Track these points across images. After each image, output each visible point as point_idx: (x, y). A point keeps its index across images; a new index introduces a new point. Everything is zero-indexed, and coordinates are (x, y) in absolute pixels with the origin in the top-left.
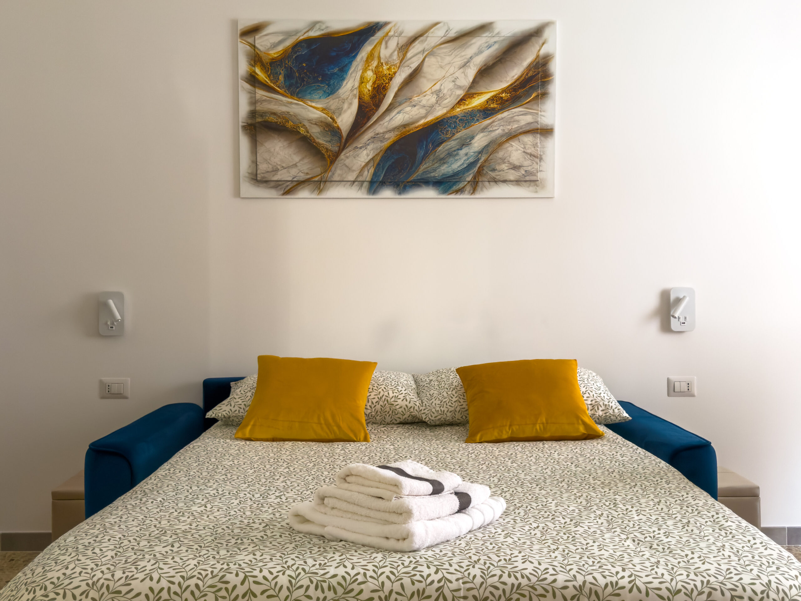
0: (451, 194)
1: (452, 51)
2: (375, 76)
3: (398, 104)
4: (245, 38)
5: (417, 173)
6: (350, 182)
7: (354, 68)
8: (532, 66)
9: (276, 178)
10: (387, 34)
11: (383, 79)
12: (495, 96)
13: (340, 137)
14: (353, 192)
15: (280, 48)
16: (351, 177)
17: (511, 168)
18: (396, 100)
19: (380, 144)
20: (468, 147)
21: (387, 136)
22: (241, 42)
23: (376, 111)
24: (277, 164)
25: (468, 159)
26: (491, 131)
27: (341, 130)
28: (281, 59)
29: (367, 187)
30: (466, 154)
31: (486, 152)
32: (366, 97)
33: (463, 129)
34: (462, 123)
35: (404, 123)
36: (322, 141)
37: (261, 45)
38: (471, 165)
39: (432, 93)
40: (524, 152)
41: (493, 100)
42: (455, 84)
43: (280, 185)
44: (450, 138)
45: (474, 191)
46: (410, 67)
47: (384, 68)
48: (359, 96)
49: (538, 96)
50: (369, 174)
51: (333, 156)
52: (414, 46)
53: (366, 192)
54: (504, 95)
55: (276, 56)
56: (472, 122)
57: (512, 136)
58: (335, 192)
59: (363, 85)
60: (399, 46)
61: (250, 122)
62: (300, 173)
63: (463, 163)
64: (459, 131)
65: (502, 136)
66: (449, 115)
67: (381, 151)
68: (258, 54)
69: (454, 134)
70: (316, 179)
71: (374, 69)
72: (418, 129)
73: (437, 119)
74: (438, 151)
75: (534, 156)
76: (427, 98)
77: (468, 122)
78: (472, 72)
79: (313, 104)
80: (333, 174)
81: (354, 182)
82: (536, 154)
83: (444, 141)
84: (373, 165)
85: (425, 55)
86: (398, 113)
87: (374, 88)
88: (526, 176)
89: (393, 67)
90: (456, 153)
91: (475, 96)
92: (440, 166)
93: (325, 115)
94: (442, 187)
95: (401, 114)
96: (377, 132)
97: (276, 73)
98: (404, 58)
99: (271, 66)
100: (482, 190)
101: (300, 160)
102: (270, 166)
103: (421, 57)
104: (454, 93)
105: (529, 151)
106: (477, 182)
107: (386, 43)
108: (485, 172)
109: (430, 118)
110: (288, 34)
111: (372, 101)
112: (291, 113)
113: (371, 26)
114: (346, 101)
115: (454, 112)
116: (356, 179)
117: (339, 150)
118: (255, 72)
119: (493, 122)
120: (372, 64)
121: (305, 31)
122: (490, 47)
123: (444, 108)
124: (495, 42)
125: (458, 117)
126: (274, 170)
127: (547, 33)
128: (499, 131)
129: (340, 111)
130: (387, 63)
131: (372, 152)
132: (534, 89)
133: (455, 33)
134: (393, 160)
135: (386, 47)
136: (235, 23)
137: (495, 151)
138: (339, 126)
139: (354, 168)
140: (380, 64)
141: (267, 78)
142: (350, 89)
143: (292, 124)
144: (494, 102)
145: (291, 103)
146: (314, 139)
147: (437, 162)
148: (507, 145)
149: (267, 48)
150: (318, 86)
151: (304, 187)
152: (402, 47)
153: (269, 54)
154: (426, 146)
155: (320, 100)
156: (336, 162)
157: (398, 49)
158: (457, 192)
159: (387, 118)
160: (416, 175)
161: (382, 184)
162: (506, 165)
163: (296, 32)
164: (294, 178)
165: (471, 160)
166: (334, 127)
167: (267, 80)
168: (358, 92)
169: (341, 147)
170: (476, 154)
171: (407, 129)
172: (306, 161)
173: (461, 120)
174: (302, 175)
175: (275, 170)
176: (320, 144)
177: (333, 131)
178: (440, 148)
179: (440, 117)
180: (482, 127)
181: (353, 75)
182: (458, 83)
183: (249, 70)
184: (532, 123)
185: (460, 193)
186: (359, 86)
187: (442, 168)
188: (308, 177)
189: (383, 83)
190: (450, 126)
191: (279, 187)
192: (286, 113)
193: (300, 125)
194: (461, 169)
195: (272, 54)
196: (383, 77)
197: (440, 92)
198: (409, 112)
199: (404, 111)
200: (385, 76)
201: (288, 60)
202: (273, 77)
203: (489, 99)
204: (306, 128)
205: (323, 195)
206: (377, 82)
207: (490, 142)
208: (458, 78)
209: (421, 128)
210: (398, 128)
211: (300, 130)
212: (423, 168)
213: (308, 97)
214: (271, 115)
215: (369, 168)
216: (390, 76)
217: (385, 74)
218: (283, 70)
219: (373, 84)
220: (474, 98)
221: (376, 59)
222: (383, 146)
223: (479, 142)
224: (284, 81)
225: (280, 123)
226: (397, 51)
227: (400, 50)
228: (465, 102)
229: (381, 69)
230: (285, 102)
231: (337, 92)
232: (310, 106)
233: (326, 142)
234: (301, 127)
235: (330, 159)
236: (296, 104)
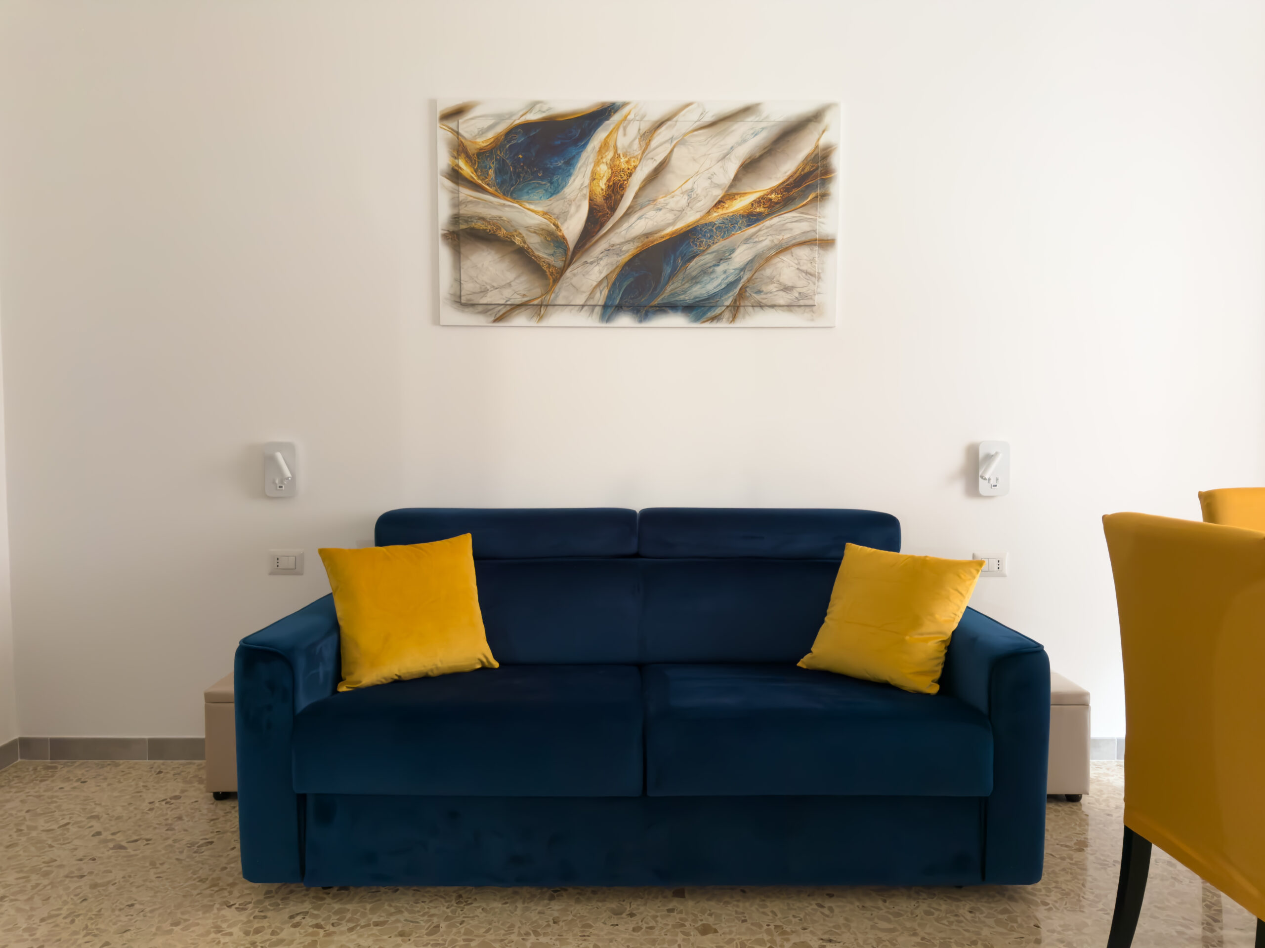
0: (704, 322)
1: (709, 140)
2: (610, 171)
3: (639, 207)
4: (445, 122)
5: (662, 295)
6: (579, 307)
7: (584, 160)
8: (809, 159)
9: (484, 301)
10: (626, 117)
11: (621, 175)
12: (762, 197)
13: (566, 248)
14: (584, 319)
15: (491, 135)
16: (581, 300)
17: (781, 290)
18: (636, 201)
19: (615, 258)
20: (727, 263)
21: (624, 248)
22: (441, 127)
23: (611, 216)
24: (486, 283)
25: (727, 277)
26: (756, 242)
27: (566, 240)
28: (492, 150)
29: (599, 313)
30: (725, 272)
31: (750, 269)
32: (598, 198)
33: (721, 239)
34: (720, 231)
35: (645, 232)
36: (542, 253)
37: (466, 132)
38: (731, 286)
39: (682, 193)
40: (798, 269)
41: (759, 202)
42: (712, 181)
43: (490, 310)
44: (704, 251)
45: (734, 318)
46: (655, 160)
47: (622, 161)
48: (590, 197)
49: (817, 197)
50: (602, 296)
51: (557, 273)
52: (660, 133)
53: (598, 319)
54: (773, 196)
55: (485, 144)
56: (733, 231)
57: (783, 249)
58: (557, 318)
59: (595, 182)
60: (642, 132)
61: (452, 228)
62: (515, 294)
63: (721, 283)
64: (717, 243)
65: (770, 249)
66: (703, 222)
67: (617, 267)
68: (462, 142)
69: (709, 246)
70: (536, 302)
71: (608, 162)
72: (663, 240)
73: (689, 226)
74: (689, 267)
75: (811, 274)
76: (676, 199)
77: (728, 231)
78: (733, 167)
79: (532, 207)
80: (557, 296)
81: (583, 306)
82: (812, 272)
83: (697, 255)
84: (607, 286)
85: (673, 144)
86: (640, 218)
87: (609, 187)
88: (799, 300)
89: (632, 160)
90: (711, 270)
91: (736, 197)
92: (691, 287)
93: (546, 221)
94: (694, 313)
95: (644, 219)
96: (612, 243)
97: (486, 167)
98: (647, 148)
99: (478, 158)
100: (744, 317)
101: (515, 279)
102: (478, 286)
103: (668, 147)
104: (710, 193)
105: (804, 268)
106: (738, 307)
107: (625, 129)
108: (748, 294)
109: (680, 225)
110: (500, 118)
111: (606, 203)
112: (504, 219)
113: (606, 107)
114: (573, 203)
115: (710, 217)
116: (585, 302)
117: (564, 266)
118: (458, 165)
119: (759, 230)
120: (606, 156)
121: (521, 113)
122: (756, 135)
123: (697, 212)
124: (763, 129)
125: (715, 224)
127: (828, 118)
128: (767, 242)
129: (565, 215)
130: (625, 155)
131: (606, 269)
132: (811, 188)
133: (713, 116)
134: (632, 279)
135: (625, 135)
136: (433, 103)
137: (761, 268)
138: (565, 235)
139: (583, 289)
140: (616, 156)
141: (473, 173)
142: (579, 187)
143: (505, 232)
144: (760, 206)
145: (504, 205)
146: (533, 252)
147: (687, 282)
148: (776, 260)
149: (473, 135)
150: (538, 183)
151: (520, 312)
152: (644, 134)
153: (475, 143)
154: (674, 261)
155: (541, 201)
156: (561, 282)
157: (639, 137)
158: (713, 319)
159: (625, 225)
160: (660, 298)
161: (618, 309)
162: (775, 285)
163: (511, 115)
164: (507, 301)
165: (731, 279)
166: (557, 237)
167: (473, 175)
168: (588, 191)
169: (567, 262)
170: (737, 272)
171: (651, 239)
172: (523, 279)
173: (719, 227)
174: (518, 296)
175: (484, 292)
176: (540, 258)
177: (557, 242)
178: (693, 263)
179: (692, 225)
180: (745, 237)
181: (583, 169)
182: (716, 180)
183: (450, 163)
184: (808, 232)
185: (715, 321)
186: (590, 184)
187: (695, 289)
188: (526, 299)
189: (619, 180)
190: (704, 236)
191: (489, 313)
192: (498, 218)
193: (515, 233)
194: (718, 290)
195: (479, 142)
196: (620, 172)
197: (692, 191)
198: (652, 218)
199: (646, 216)
200: (623, 170)
201: (500, 150)
202: (481, 171)
203: (754, 201)
204: (523, 237)
205: (544, 323)
206: (612, 178)
207: (756, 256)
208: (715, 174)
209: (668, 238)
210: (639, 238)
211: (514, 239)
212: (669, 289)
213: (526, 197)
214: (479, 221)
215: (601, 289)
216: (629, 171)
217: (623, 169)
218: (493, 163)
219: (607, 181)
220: (735, 199)
221: (612, 148)
222: (619, 261)
223: (741, 256)
224: (495, 177)
225: (490, 231)
226: (639, 139)
227: (642, 138)
228: (724, 204)
229: (618, 162)
230: (496, 203)
231: (562, 192)
232: (528, 209)
233: (548, 256)
234: (517, 236)
235: (553, 278)
236: (509, 206)
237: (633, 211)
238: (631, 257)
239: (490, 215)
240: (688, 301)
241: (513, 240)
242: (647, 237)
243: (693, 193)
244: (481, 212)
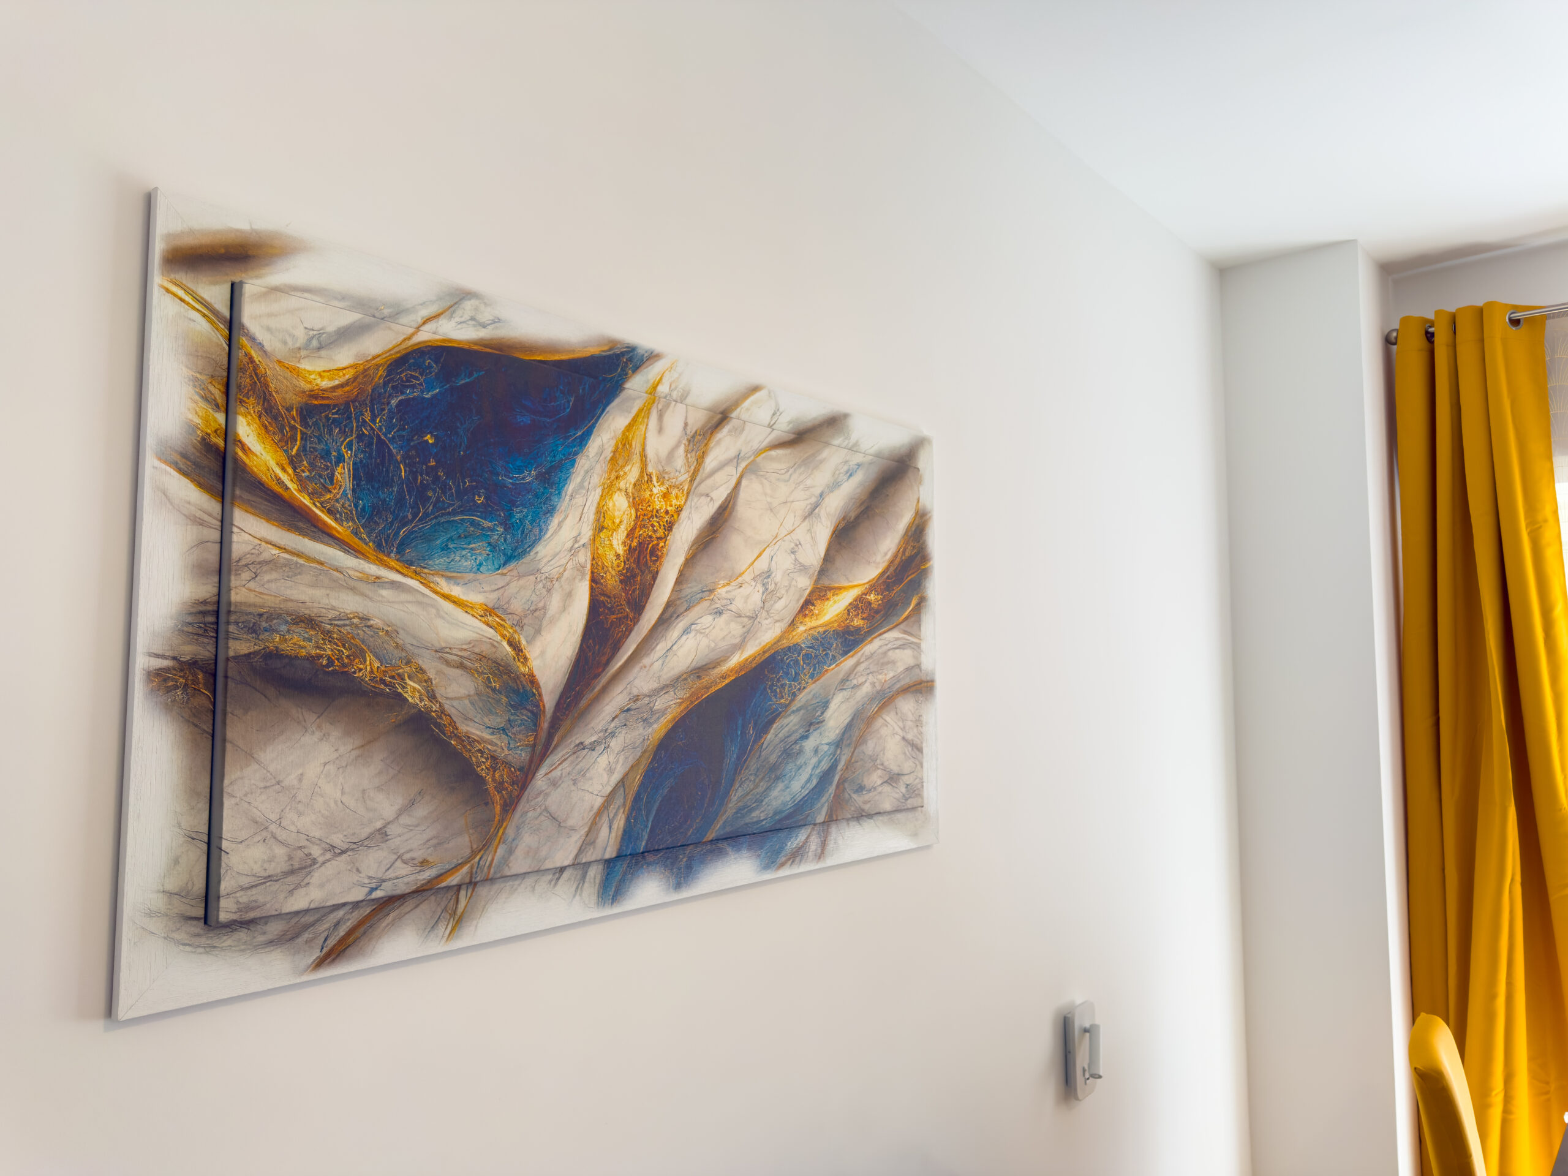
0: (782, 865)
1: (791, 471)
2: (633, 512)
3: (685, 606)
5: (723, 815)
6: (553, 873)
7: (579, 480)
8: (910, 534)
9: (299, 902)
11: (653, 526)
12: (860, 599)
13: (537, 713)
14: (561, 906)
15: (345, 357)
16: (564, 855)
17: (886, 782)
18: (680, 591)
19: (641, 730)
20: (818, 731)
21: (658, 706)
22: (168, 290)
23: (635, 623)
24: (309, 839)
25: (820, 762)
26: (854, 687)
27: (538, 687)
28: (347, 404)
29: (598, 881)
30: (816, 751)
31: (848, 742)
32: (608, 577)
33: (810, 680)
34: (809, 664)
36: (479, 728)
37: (266, 329)
38: (825, 778)
39: (754, 579)
40: (904, 738)
41: (856, 607)
42: (796, 560)
43: (306, 927)
44: (787, 706)
45: (822, 850)
46: (712, 499)
47: (655, 491)
48: (592, 573)
50: (613, 835)
51: (512, 783)
52: (720, 439)
53: (594, 898)
54: (872, 597)
55: (325, 384)
56: (825, 663)
57: (885, 699)
58: (501, 916)
59: (602, 535)
60: (691, 430)
62: (399, 863)
63: (811, 775)
64: (804, 688)
65: (872, 699)
66: (785, 643)
67: (645, 752)
68: (249, 360)
69: (794, 695)
70: (454, 880)
71: (630, 490)
72: (727, 681)
73: (764, 652)
74: (764, 746)
75: (916, 747)
76: (746, 590)
77: (818, 663)
78: (823, 533)
79: (456, 591)
80: (511, 852)
81: (562, 869)
82: (917, 742)
83: (777, 717)
84: (624, 805)
85: (740, 469)
86: (686, 631)
87: (630, 551)
88: (905, 799)
89: (674, 492)
90: (798, 747)
91: (829, 594)
92: (768, 789)
93: (490, 632)
94: (766, 845)
95: (692, 634)
96: (635, 692)
97: (326, 455)
98: (699, 470)
99: (304, 422)
100: (835, 844)
101: (402, 811)
102: (280, 851)
103: (733, 475)
104: (794, 583)
105: (909, 737)
106: (832, 824)
107: (658, 416)
108: (847, 795)
109: (751, 650)
110: (372, 311)
111: (624, 590)
112: (375, 622)
113: (617, 351)
114: (557, 585)
115: (794, 633)
116: (572, 857)
117: (531, 761)
118: (228, 432)
119: (858, 664)
120: (625, 473)
121: (425, 313)
122: (851, 475)
123: (777, 621)
124: (859, 465)
125: (802, 649)
126: (296, 866)
127: (922, 463)
128: (866, 689)
129: (537, 619)
130: (661, 479)
131: (622, 759)
132: (913, 587)
133: (790, 423)
134: (671, 783)
135: (660, 430)
137: (861, 740)
138: (536, 672)
139: (571, 822)
140: (645, 479)
141: (283, 469)
142: (569, 545)
143: (377, 664)
144: (858, 614)
145: (377, 581)
146: (453, 723)
147: (764, 777)
148: (879, 722)
149: (289, 344)
150: (473, 523)
151: (400, 917)
152: (693, 437)
153: (296, 372)
154: (743, 733)
155: (480, 576)
156: (522, 806)
157: (685, 441)
158: (794, 854)
159: (661, 648)
160: (722, 820)
161: (637, 863)
162: (879, 772)
163: (401, 310)
164: (373, 890)
165: (825, 765)
166: (517, 678)
167: (285, 478)
168: (589, 558)
169: (539, 748)
170: (833, 748)
171: (705, 680)
172: (421, 811)
173: (807, 656)
174: (402, 869)
175: (301, 867)
176: (472, 741)
177: (516, 692)
178: (770, 736)
179: (769, 649)
180: (841, 676)
181: (579, 500)
182: (802, 556)
183: (198, 421)
184: (913, 667)
185: (798, 859)
186: (594, 540)
187: (775, 793)
188: (428, 874)
189: (651, 537)
190: (787, 673)
191: (306, 936)
192: (356, 621)
193: (407, 669)
194: (807, 792)
195: (310, 373)
196: (652, 516)
197: (769, 577)
198: (707, 631)
199: (698, 627)
200: (656, 514)
201: (372, 411)
202: (312, 466)
203: (850, 604)
204: (429, 680)
205: (467, 938)
206: (637, 530)
207: (855, 715)
208: (800, 544)
209: (733, 678)
210: (685, 679)
211: (404, 687)
212: (736, 798)
213: (440, 561)
214: (293, 628)
215: (611, 815)
216: (667, 518)
217: (657, 511)
218: (349, 446)
219: (628, 536)
220: (828, 599)
221: (636, 458)
222: (648, 739)
223: (837, 716)
224: (354, 490)
225: (330, 663)
226: (685, 444)
227: (691, 445)
228: (813, 608)
229: (648, 493)
230: (351, 572)
231: (532, 553)
232: (446, 597)
233: (493, 733)
234: (410, 677)
235: (502, 797)
236: (393, 584)
237: (674, 612)
238: (671, 726)
239: (334, 609)
240: (764, 823)
241: (400, 690)
242: (699, 677)
243: (769, 580)
244: (303, 598)
